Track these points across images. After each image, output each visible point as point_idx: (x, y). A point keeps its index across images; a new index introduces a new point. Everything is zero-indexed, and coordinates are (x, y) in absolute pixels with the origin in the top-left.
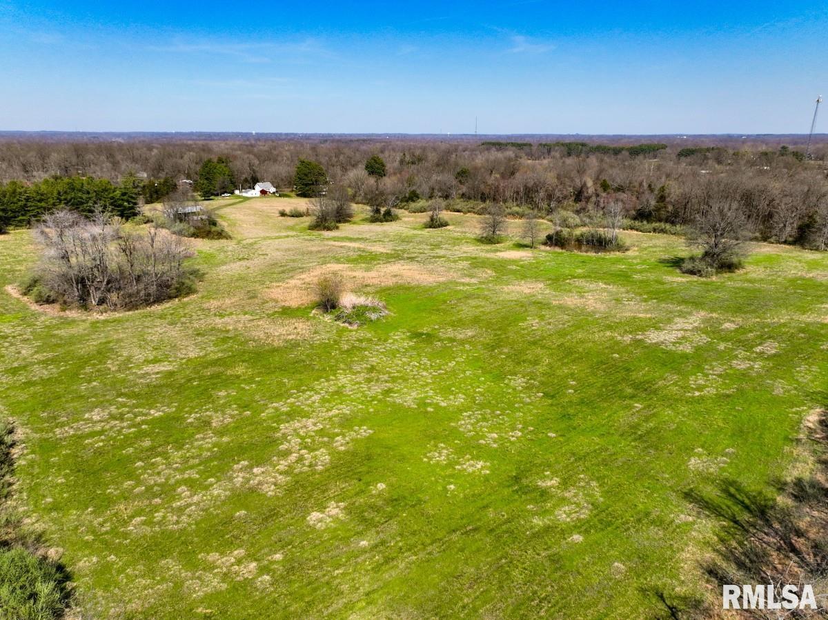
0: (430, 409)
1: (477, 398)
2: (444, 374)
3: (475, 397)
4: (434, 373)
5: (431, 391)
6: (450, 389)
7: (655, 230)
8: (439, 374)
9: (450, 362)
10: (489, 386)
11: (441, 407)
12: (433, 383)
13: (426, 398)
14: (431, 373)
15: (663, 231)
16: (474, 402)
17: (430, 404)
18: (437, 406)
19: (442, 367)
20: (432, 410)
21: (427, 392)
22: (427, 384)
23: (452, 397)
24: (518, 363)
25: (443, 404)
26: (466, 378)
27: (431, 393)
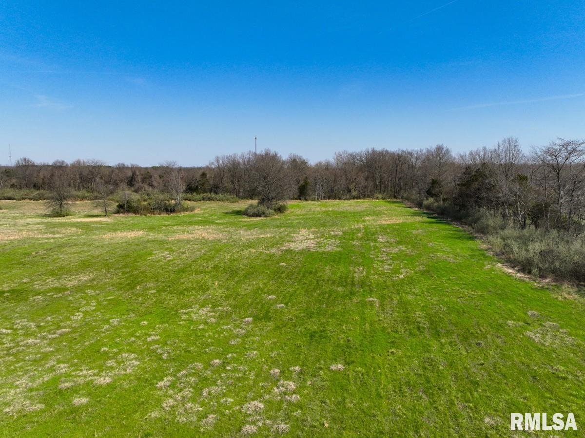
0: (80, 400)
1: (159, 351)
2: (71, 332)
3: (155, 351)
4: (50, 336)
5: (62, 365)
6: (99, 351)
7: (204, 199)
8: (61, 335)
9: (74, 315)
10: (165, 330)
11: (101, 386)
12: (57, 351)
13: (56, 380)
14: (43, 338)
15: (210, 199)
16: (161, 359)
17: (74, 390)
18: (92, 390)
19: (62, 324)
20: (84, 400)
21: (52, 369)
22: (45, 357)
23: (111, 363)
24: (181, 293)
25: (104, 380)
26: (116, 329)
27: (63, 368)
